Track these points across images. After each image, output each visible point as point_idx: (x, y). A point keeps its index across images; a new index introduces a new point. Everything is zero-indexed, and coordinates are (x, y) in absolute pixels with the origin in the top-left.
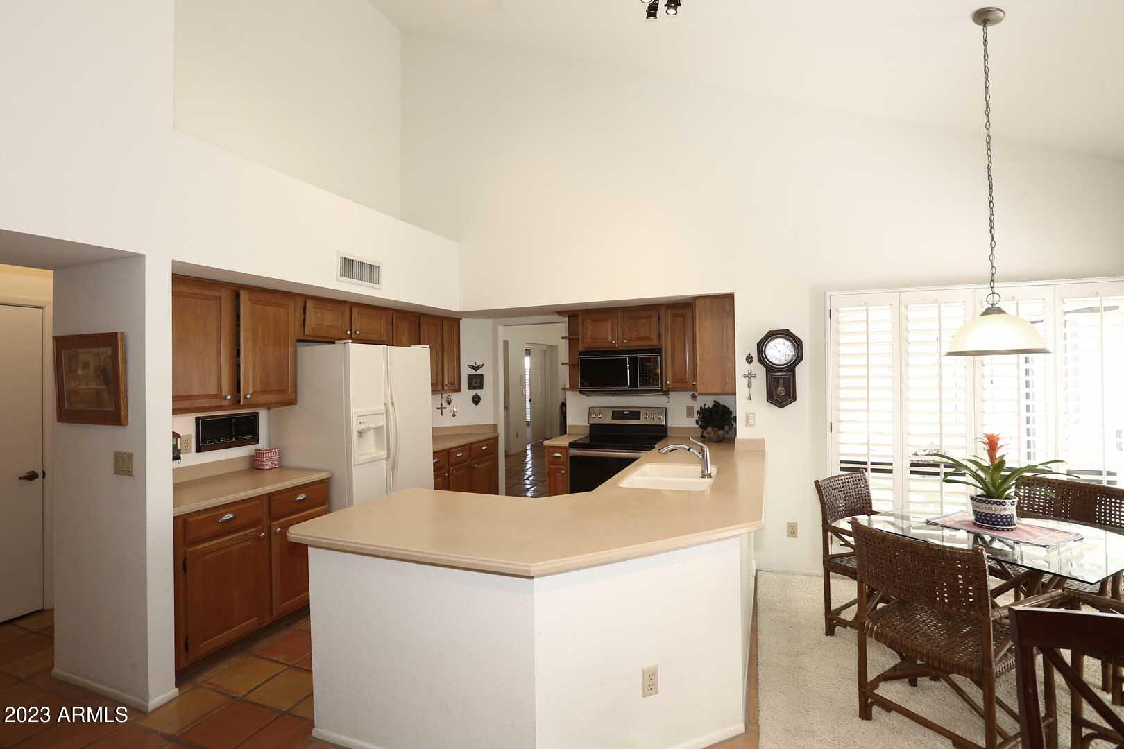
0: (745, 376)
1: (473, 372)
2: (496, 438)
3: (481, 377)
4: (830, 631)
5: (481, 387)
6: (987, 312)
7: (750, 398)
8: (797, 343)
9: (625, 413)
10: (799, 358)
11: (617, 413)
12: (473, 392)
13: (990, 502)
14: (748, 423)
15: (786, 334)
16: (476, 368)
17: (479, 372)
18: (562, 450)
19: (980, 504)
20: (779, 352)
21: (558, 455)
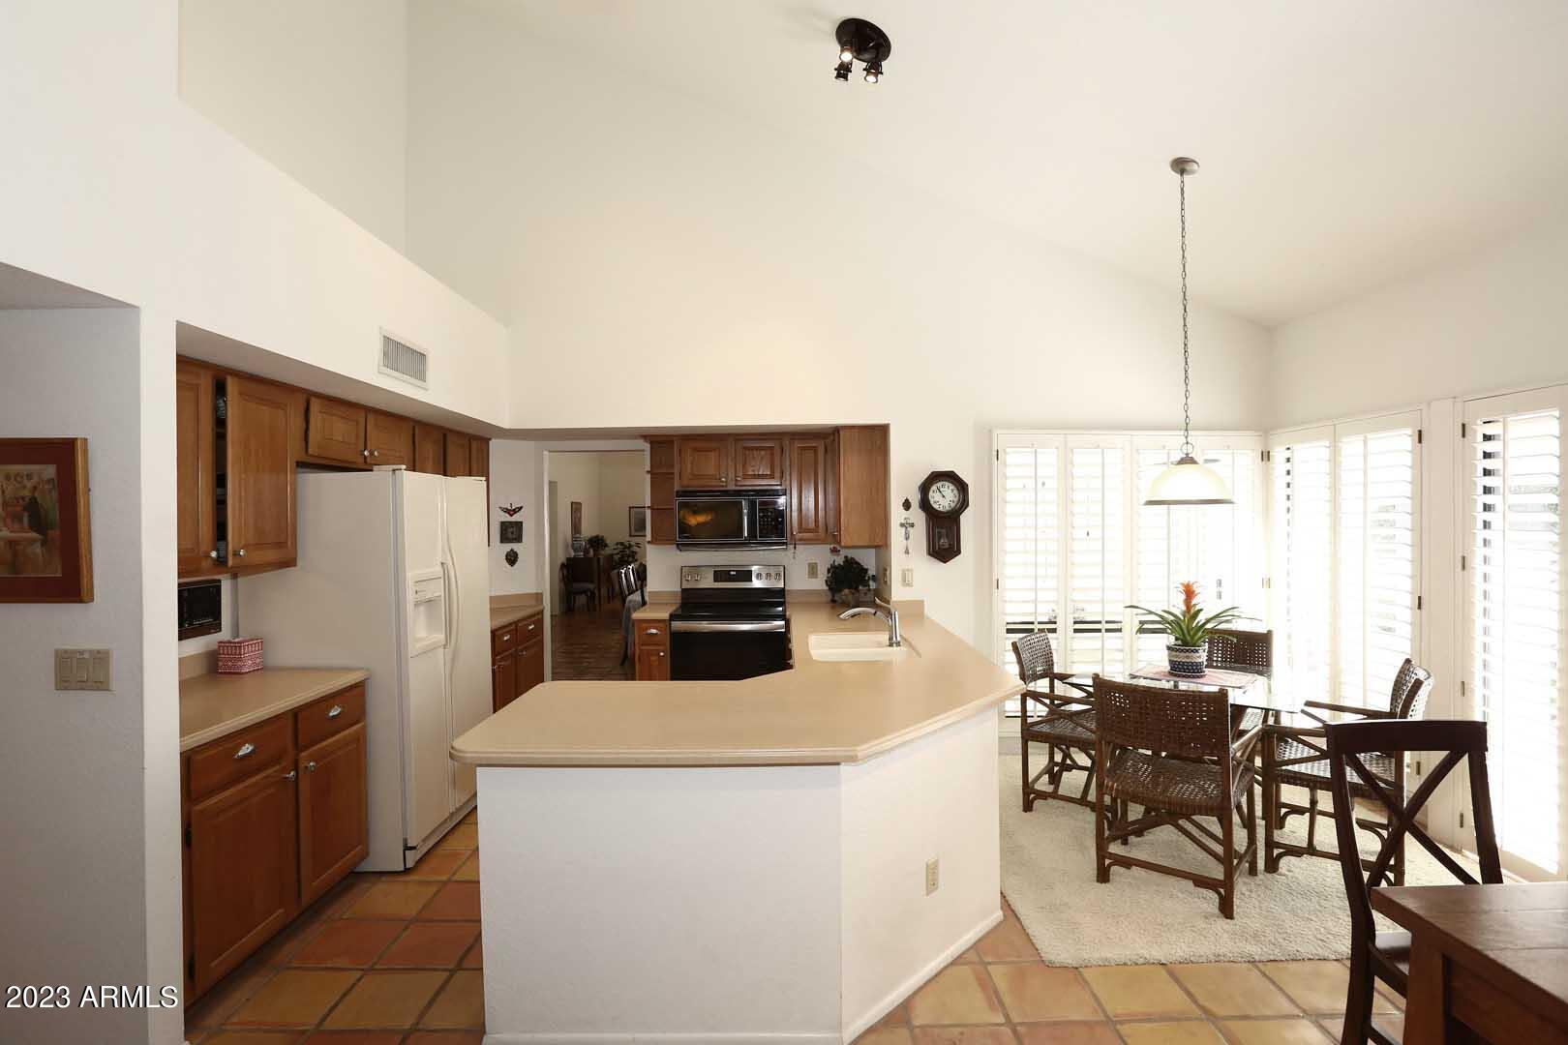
0: (902, 525)
1: (507, 518)
2: (541, 612)
3: (519, 525)
4: (1028, 807)
5: (519, 539)
6: (1182, 462)
7: (907, 552)
8: (962, 487)
9: (732, 573)
10: (964, 503)
11: (721, 575)
12: (508, 547)
13: (1187, 651)
14: (906, 582)
15: (951, 477)
16: (512, 512)
17: (516, 518)
18: (657, 625)
19: (1177, 653)
20: (944, 498)
21: (654, 631)
